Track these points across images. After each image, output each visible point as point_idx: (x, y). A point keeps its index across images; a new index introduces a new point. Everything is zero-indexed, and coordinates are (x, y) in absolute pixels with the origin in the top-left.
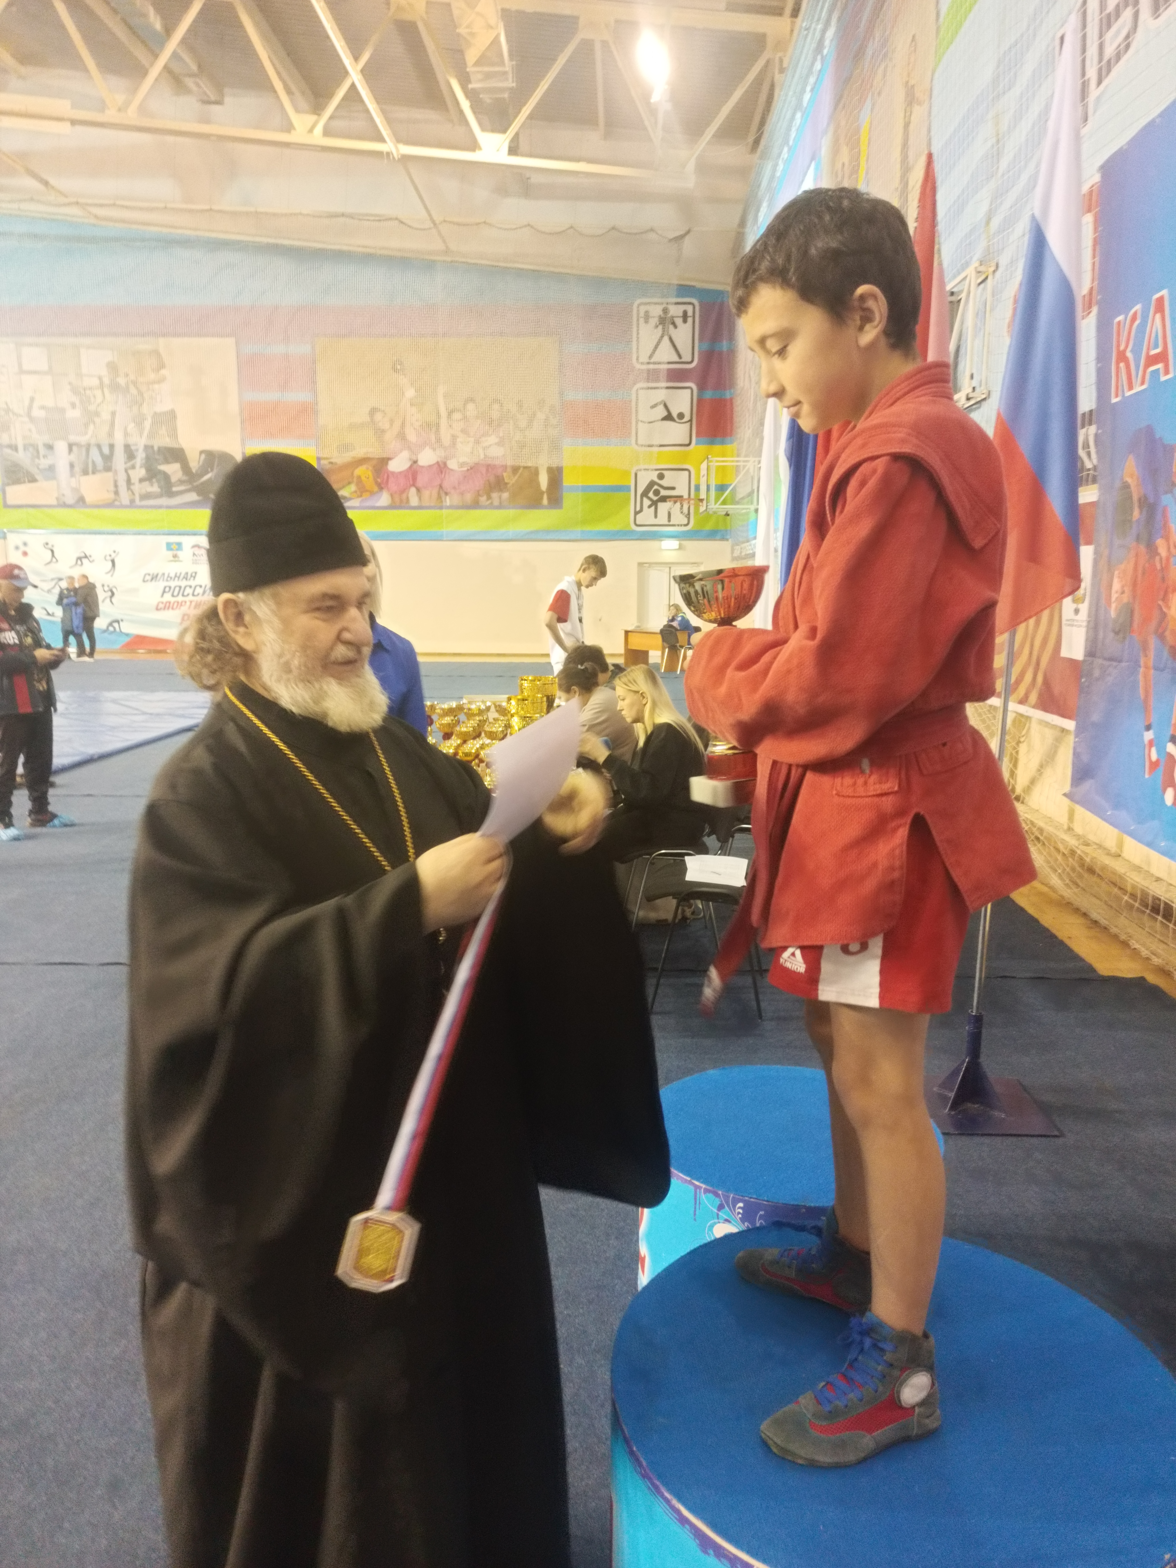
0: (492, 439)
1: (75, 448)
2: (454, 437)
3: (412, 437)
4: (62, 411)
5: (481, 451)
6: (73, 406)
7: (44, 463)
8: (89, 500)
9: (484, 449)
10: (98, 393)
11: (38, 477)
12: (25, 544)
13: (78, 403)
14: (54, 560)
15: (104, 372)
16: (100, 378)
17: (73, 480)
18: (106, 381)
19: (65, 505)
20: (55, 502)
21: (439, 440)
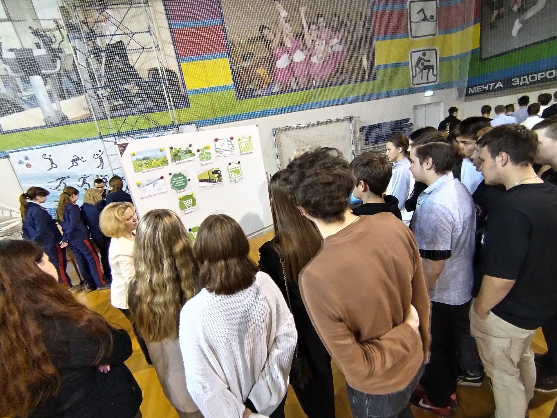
0: (335, 41)
1: (49, 80)
2: (313, 42)
3: (288, 43)
4: (30, 51)
5: (329, 49)
6: (38, 46)
7: (25, 94)
8: (70, 118)
9: (332, 47)
10: (57, 33)
11: (23, 106)
12: (27, 159)
13: (41, 43)
14: (54, 166)
15: (58, 15)
16: (56, 21)
17: (54, 105)
18: (62, 23)
19: (52, 125)
20: (44, 124)
21: (304, 44)
